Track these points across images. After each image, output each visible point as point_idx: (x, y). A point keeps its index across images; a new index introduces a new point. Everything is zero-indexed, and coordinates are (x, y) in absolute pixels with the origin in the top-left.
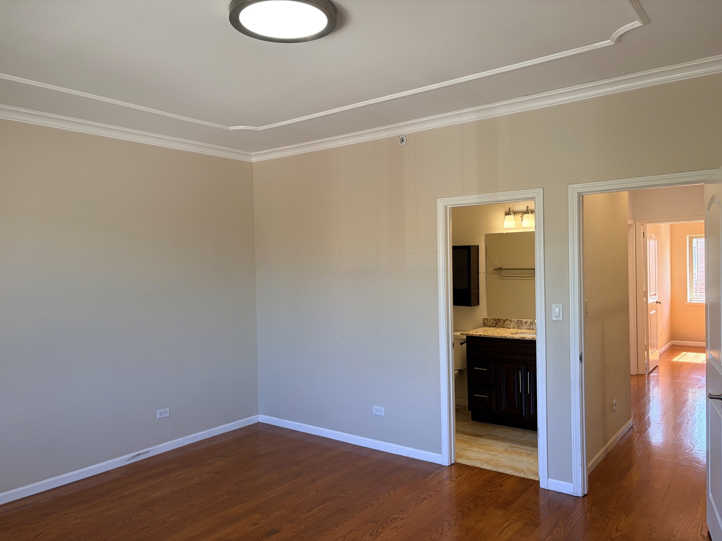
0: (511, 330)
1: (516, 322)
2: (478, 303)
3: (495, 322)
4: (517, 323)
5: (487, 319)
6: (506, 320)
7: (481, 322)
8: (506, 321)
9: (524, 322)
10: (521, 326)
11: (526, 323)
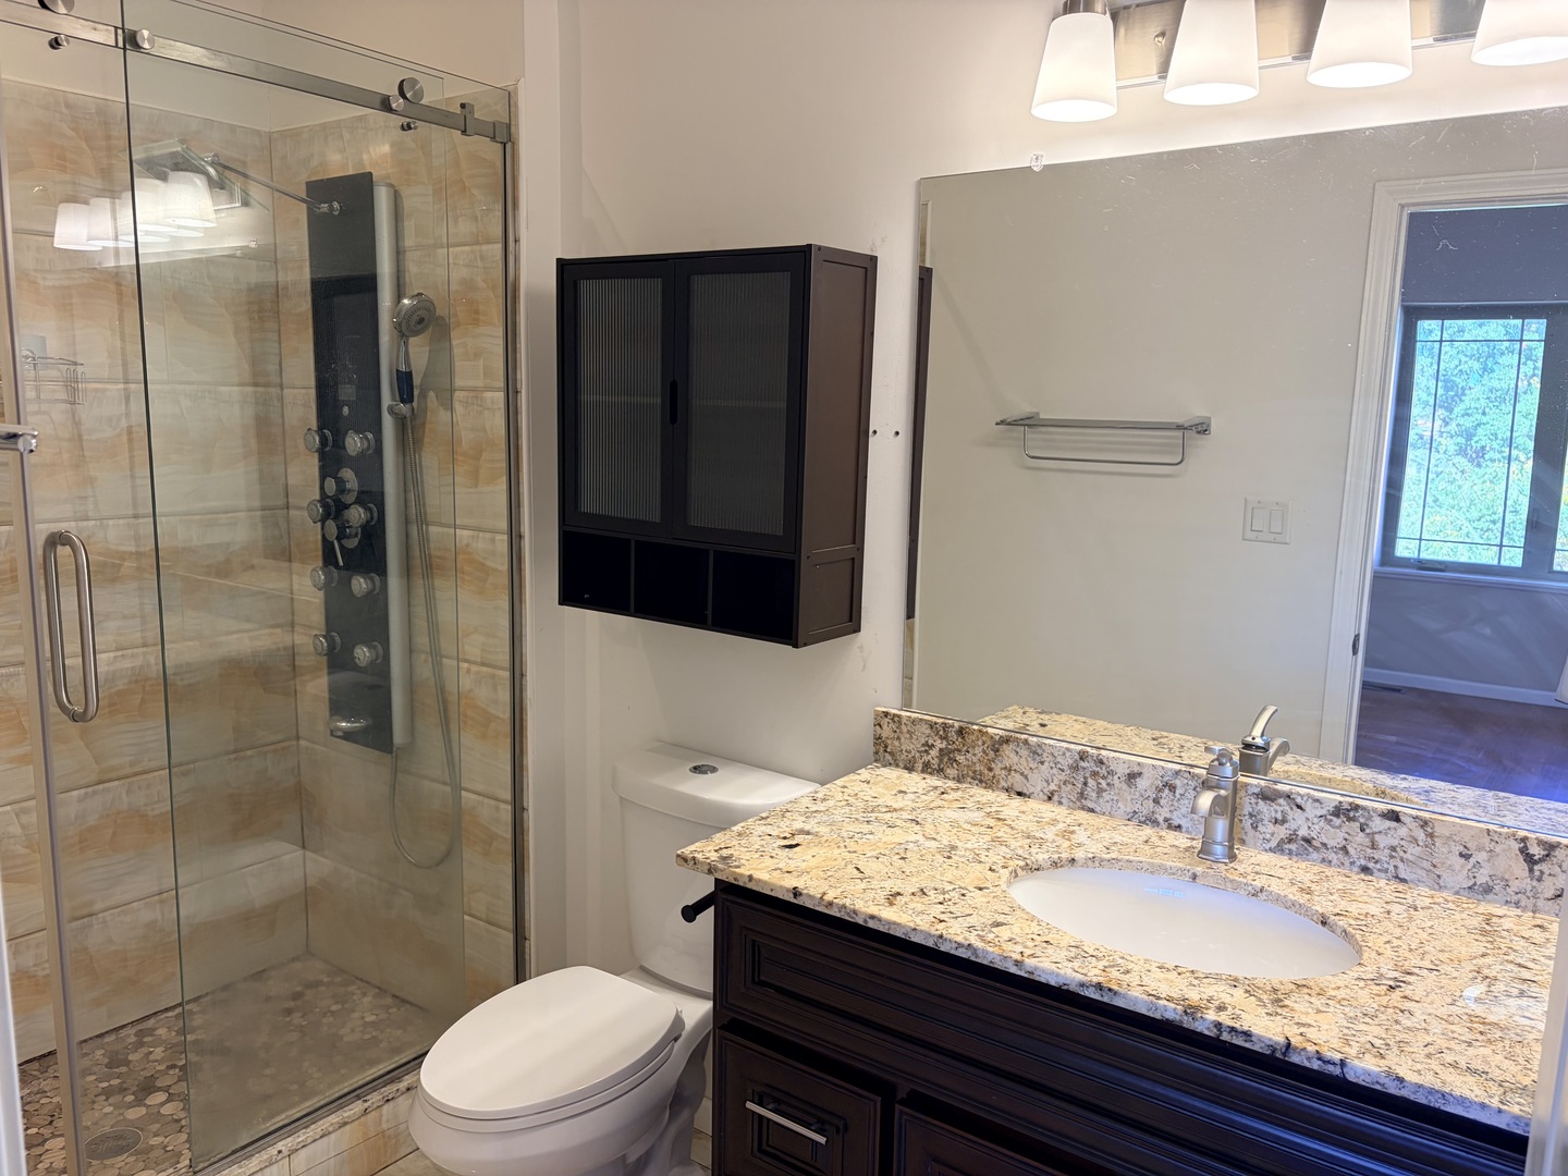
0: (1032, 804)
1: (1066, 762)
2: (849, 619)
3: (940, 744)
4: (1075, 768)
5: (896, 719)
6: (1006, 741)
7: (863, 730)
8: (1007, 750)
9: (1122, 770)
10: (1100, 791)
11: (1132, 777)
